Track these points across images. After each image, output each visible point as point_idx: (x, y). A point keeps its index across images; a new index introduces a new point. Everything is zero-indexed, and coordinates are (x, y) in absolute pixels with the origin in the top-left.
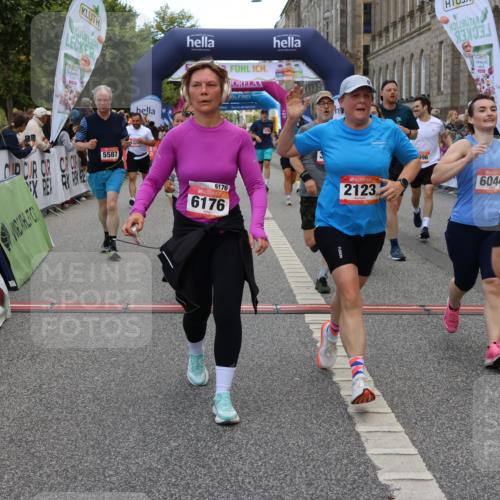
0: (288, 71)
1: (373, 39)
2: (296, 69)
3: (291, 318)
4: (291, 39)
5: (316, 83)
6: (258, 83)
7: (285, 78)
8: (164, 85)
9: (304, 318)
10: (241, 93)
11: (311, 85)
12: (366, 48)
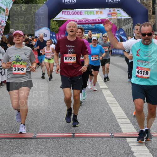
0: (114, 13)
2: (118, 12)
3: (119, 140)
5: (128, 19)
6: (99, 20)
7: (112, 17)
8: (51, 22)
9: (126, 140)
10: (90, 25)
11: (126, 20)
12: (154, 1)
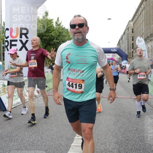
1: (134, 50)
2: (116, 55)
4: (115, 49)
6: (110, 58)
12: (133, 52)
